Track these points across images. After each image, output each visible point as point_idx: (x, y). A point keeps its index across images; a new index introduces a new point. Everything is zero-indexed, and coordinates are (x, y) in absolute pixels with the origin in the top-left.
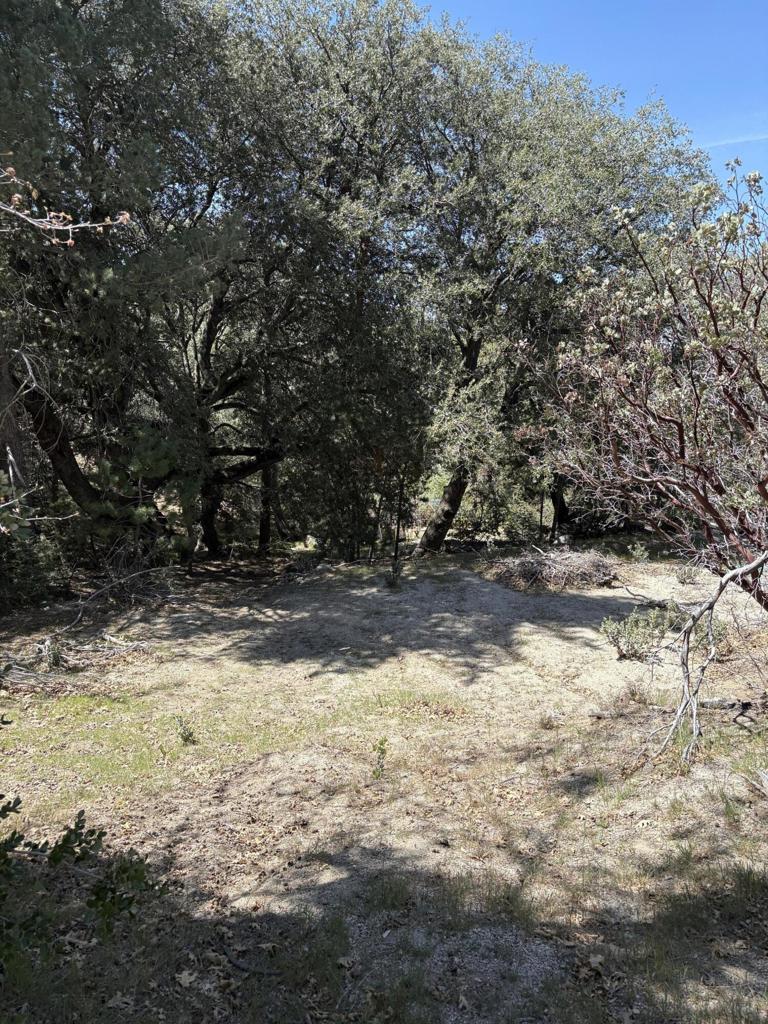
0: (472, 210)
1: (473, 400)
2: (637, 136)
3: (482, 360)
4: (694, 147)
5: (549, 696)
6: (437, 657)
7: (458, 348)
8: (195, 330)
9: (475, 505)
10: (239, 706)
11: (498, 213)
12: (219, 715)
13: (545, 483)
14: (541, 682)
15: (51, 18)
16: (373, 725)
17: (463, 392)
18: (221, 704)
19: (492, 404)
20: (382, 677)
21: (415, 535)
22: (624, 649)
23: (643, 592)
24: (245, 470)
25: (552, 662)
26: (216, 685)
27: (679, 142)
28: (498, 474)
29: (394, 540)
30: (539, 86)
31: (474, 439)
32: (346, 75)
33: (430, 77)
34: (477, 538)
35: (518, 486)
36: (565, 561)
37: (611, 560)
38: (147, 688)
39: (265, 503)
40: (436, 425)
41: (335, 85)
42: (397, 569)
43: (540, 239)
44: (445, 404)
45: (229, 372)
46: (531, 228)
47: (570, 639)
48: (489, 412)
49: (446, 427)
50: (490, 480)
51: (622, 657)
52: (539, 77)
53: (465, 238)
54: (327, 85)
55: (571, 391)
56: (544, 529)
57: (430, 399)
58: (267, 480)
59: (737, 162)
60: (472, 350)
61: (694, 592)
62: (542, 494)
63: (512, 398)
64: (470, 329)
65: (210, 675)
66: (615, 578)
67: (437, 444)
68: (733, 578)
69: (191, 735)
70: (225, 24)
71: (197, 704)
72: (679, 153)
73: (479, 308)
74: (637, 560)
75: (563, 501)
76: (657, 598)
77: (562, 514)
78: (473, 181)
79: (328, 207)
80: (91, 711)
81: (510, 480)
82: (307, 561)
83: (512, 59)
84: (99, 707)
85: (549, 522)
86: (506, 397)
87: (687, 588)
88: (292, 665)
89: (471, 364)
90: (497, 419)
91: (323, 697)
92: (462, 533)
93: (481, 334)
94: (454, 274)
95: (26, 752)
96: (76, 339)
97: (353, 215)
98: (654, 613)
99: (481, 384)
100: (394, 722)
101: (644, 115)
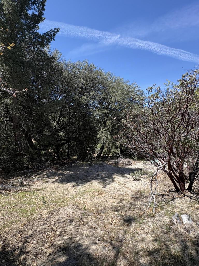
0: (105, 99)
1: (106, 131)
2: (132, 88)
3: (107, 124)
4: (141, 90)
5: (121, 189)
6: (98, 181)
7: (103, 122)
8: (56, 119)
9: (106, 149)
10: (58, 193)
11: (109, 99)
12: (53, 196)
13: (119, 146)
14: (119, 186)
15: (31, 64)
16: (85, 197)
17: (104, 129)
18: (54, 193)
19: (109, 132)
20: (87, 186)
21: (95, 155)
22: (135, 178)
23: (137, 166)
24: (64, 144)
25: (121, 181)
26: (54, 188)
27: (139, 89)
28: (110, 144)
29: (91, 156)
30: (116, 79)
31: (106, 138)
32: (83, 77)
33: (97, 77)
34: (107, 155)
35: (114, 146)
36: (123, 161)
37: (131, 160)
38: (39, 189)
39: (68, 150)
40: (99, 135)
41: (82, 78)
42: (91, 163)
43: (116, 104)
44: (101, 131)
45: (62, 126)
46: (115, 101)
47: (124, 177)
48: (108, 133)
49: (101, 136)
50: (109, 145)
51: (134, 180)
52: (116, 78)
53: (104, 103)
54: (80, 78)
55: (125, 128)
56: (118, 154)
57: (98, 131)
58: (68, 145)
59: (155, 84)
60: (105, 122)
61: (146, 166)
62: (118, 148)
63: (112, 131)
64: (105, 119)
65: (52, 186)
66: (132, 164)
67: (99, 139)
68: (160, 168)
69: (45, 201)
70: (63, 68)
71: (49, 193)
72: (139, 91)
73: (106, 115)
74: (135, 160)
75: (121, 149)
76: (140, 167)
77: (121, 151)
78: (105, 94)
79: (80, 97)
80: (26, 195)
81: (112, 145)
82: (75, 161)
83: (111, 75)
84: (27, 194)
85: (119, 152)
86: (111, 131)
87: (145, 165)
88: (70, 183)
89: (105, 125)
90: (110, 134)
91: (75, 191)
92: (104, 155)
93: (107, 120)
94: (102, 109)
95: (7, 207)
96: (32, 120)
97: (84, 99)
98: (140, 171)
99: (107, 128)
100: (89, 197)
101: (133, 85)
